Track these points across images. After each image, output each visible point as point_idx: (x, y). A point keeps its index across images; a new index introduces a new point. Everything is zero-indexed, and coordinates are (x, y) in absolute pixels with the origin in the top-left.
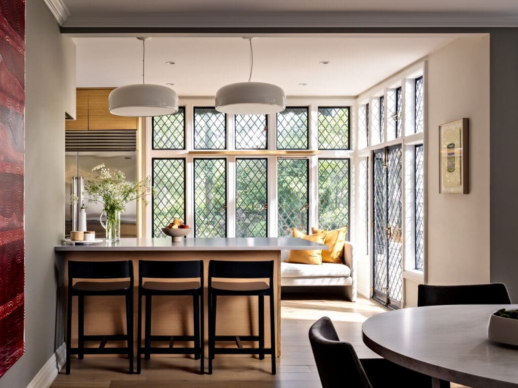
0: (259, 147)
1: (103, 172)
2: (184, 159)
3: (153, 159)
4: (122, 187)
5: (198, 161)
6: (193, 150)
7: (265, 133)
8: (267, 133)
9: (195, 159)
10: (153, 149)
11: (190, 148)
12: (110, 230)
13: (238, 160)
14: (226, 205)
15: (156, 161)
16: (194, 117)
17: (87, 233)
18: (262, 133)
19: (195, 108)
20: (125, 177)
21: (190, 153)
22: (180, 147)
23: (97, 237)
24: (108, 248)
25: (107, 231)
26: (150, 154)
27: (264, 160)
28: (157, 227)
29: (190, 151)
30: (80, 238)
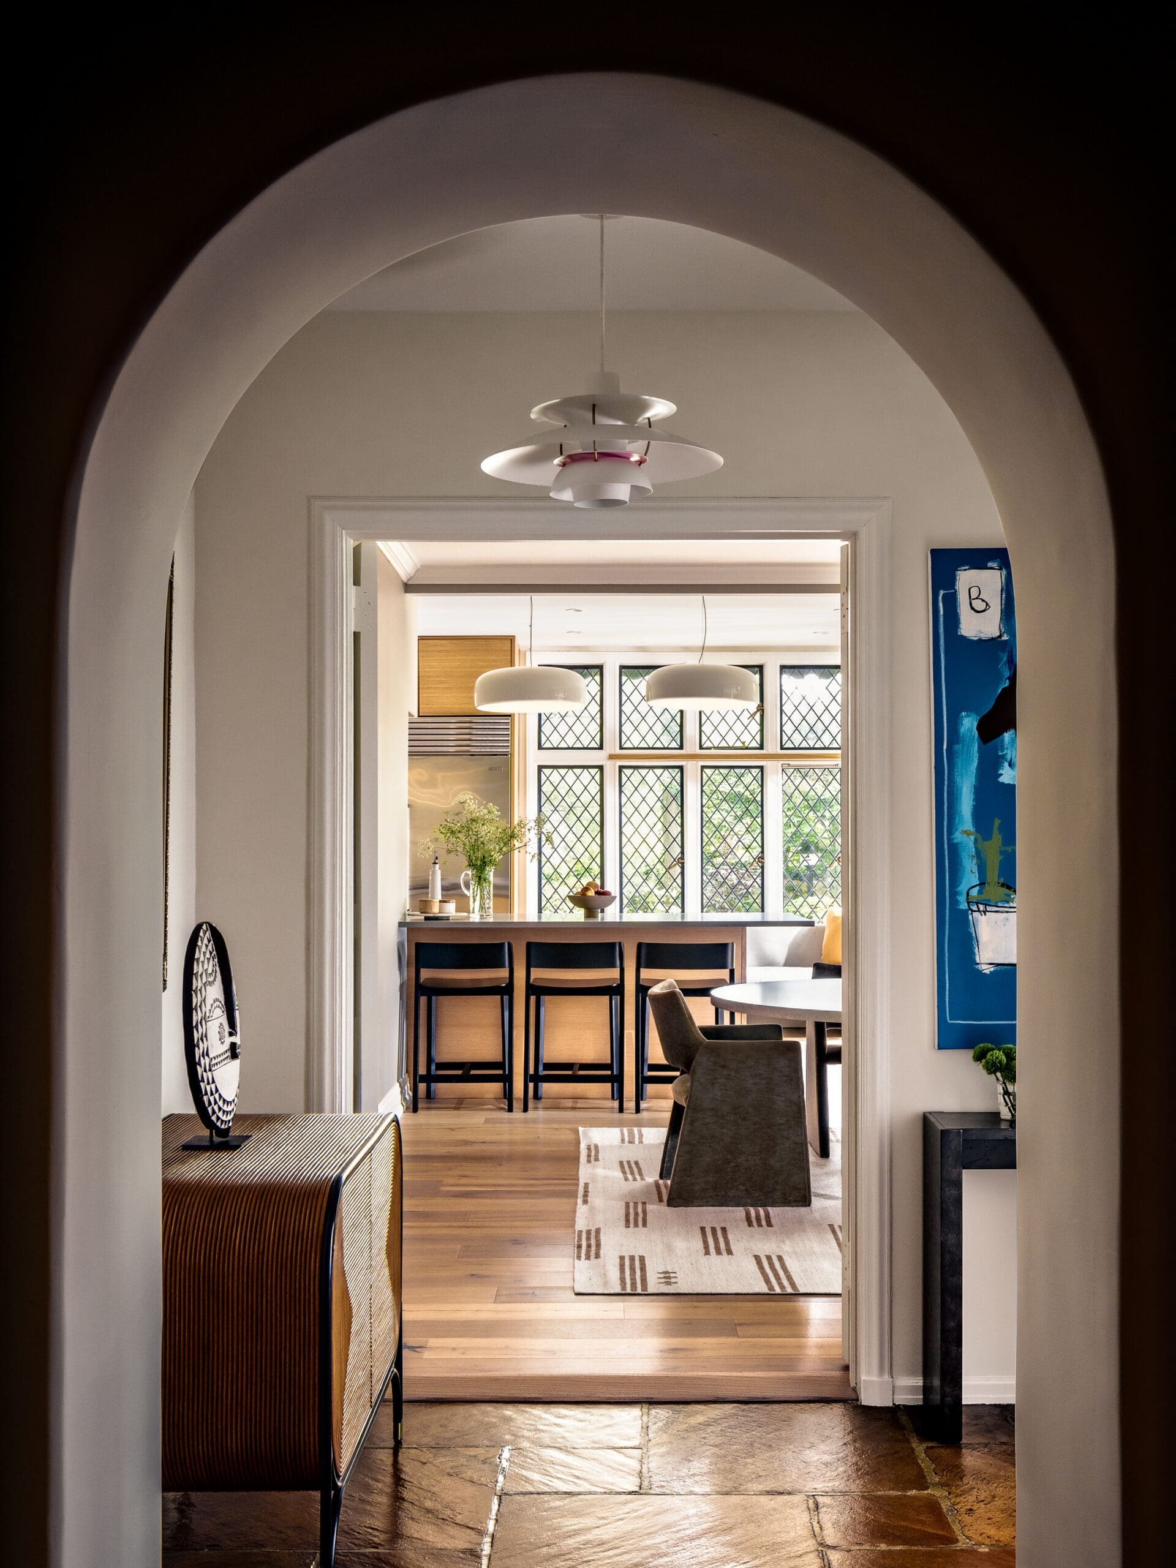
0: (746, 745)
1: (469, 806)
2: (601, 768)
3: (540, 768)
4: (500, 830)
5: (628, 772)
6: (619, 752)
7: (758, 717)
8: (762, 717)
9: (621, 768)
10: (540, 747)
11: (611, 747)
12: (478, 898)
13: (706, 770)
14: (682, 858)
15: (547, 771)
16: (621, 685)
17: (445, 902)
18: (753, 716)
19: (622, 667)
20: (499, 813)
21: (612, 757)
22: (593, 745)
23: (458, 909)
24: (474, 923)
25: (472, 900)
26: (534, 758)
27: (757, 770)
28: (548, 900)
29: (613, 752)
30: (435, 909)
